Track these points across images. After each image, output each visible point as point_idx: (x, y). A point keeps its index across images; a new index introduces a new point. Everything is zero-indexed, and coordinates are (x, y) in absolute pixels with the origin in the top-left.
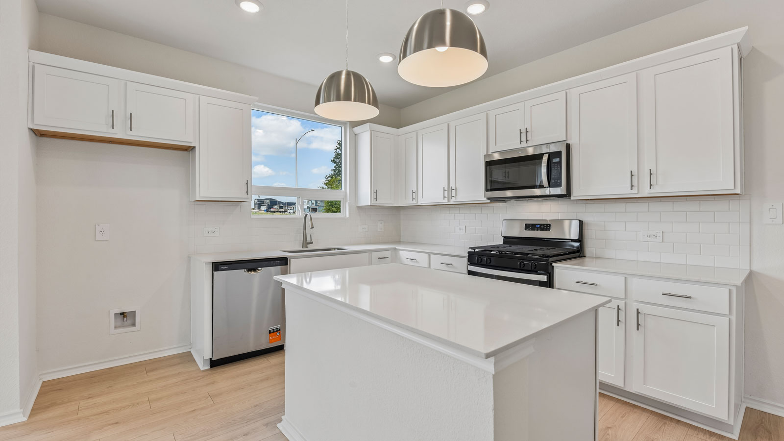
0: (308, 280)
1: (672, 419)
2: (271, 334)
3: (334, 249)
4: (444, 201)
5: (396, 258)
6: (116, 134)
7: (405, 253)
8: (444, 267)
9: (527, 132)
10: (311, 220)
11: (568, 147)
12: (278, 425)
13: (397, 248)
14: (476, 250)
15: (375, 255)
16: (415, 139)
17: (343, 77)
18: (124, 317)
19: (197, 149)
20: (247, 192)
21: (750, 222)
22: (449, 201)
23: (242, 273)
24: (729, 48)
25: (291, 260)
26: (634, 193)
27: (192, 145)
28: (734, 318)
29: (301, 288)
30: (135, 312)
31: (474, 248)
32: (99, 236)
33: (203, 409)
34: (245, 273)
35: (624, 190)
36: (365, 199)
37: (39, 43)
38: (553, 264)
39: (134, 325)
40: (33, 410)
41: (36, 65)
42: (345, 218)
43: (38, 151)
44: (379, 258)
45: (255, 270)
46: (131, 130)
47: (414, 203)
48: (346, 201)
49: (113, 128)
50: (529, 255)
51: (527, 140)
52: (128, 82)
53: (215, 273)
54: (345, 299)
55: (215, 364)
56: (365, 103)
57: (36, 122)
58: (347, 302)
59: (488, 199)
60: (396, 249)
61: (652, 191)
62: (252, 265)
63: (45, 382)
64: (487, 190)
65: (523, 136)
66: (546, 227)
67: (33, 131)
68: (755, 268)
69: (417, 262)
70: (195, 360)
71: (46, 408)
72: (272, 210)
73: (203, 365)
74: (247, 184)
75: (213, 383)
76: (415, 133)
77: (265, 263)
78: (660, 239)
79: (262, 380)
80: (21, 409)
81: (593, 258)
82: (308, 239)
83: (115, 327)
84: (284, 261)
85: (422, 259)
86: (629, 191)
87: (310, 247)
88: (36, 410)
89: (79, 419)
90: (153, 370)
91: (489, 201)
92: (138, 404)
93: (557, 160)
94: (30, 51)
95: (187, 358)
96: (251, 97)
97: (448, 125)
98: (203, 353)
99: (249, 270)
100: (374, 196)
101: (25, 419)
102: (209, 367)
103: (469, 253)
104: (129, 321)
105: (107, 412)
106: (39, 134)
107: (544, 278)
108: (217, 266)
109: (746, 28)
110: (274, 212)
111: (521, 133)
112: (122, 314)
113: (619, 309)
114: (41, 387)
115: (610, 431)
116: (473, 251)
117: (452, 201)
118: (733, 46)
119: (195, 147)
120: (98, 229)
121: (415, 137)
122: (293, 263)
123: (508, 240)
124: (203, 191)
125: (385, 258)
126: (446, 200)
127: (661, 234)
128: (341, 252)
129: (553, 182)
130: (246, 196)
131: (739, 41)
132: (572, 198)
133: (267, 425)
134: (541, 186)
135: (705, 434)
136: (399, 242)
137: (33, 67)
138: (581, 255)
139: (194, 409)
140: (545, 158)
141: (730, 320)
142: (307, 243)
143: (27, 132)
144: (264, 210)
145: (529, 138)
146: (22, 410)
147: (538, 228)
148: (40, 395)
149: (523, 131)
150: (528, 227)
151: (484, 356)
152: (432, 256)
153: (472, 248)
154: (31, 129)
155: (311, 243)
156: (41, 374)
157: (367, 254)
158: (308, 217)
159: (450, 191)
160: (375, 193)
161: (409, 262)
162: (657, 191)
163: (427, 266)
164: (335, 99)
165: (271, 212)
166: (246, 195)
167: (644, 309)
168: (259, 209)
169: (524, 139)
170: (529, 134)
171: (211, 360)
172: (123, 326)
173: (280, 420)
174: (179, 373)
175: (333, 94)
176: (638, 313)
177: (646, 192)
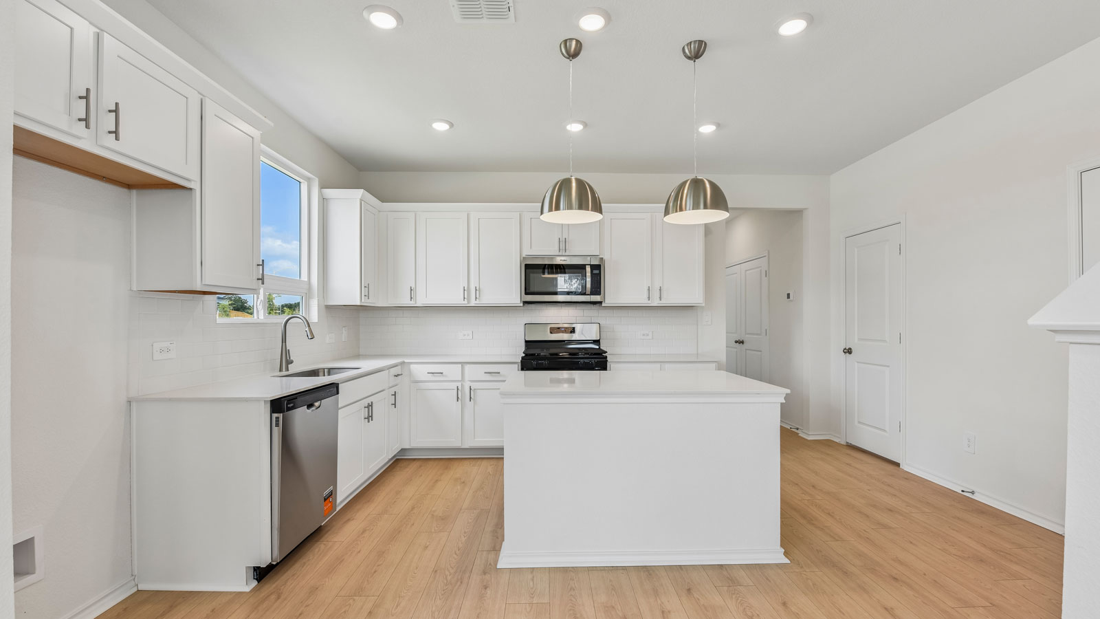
4: (463, 302)
7: (422, 366)
8: (487, 377)
9: (565, 242)
13: (403, 361)
16: (413, 222)
19: (197, 194)
20: (261, 279)
21: (697, 324)
22: (468, 303)
25: (341, 386)
27: (190, 186)
35: (642, 300)
44: (395, 376)
45: (312, 406)
47: (412, 303)
48: (311, 298)
51: (566, 249)
61: (659, 302)
62: (312, 398)
64: (522, 294)
65: (562, 245)
66: (570, 330)
69: (444, 376)
74: (263, 265)
76: (412, 214)
77: (322, 394)
85: (450, 372)
86: (647, 301)
91: (525, 304)
93: (597, 272)
97: (468, 214)
99: (308, 407)
100: (365, 292)
102: (256, 581)
111: (560, 241)
117: (474, 303)
121: (413, 219)
125: (399, 375)
126: (466, 302)
127: (651, 334)
129: (594, 290)
132: (603, 305)
140: (588, 269)
142: (287, 363)
147: (563, 331)
149: (563, 240)
150: (553, 331)
152: (467, 366)
157: (387, 372)
159: (473, 292)
160: (365, 289)
161: (430, 377)
162: (664, 302)
163: (460, 378)
166: (259, 284)
170: (567, 244)
177: (656, 303)
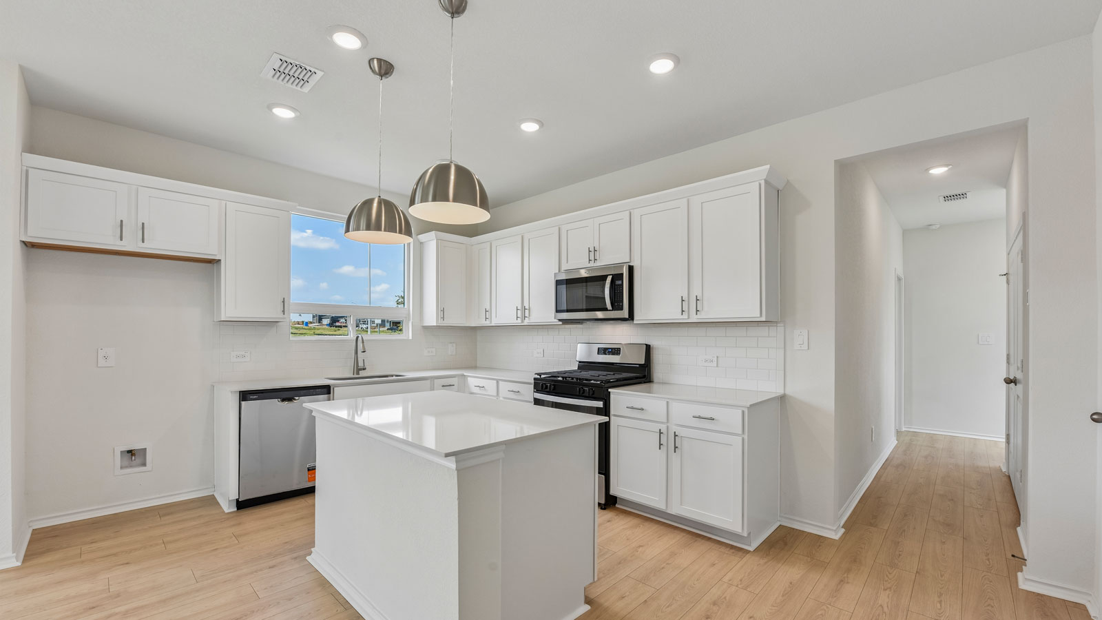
0: (359, 413)
1: (703, 537)
2: (310, 472)
3: (392, 376)
4: (517, 322)
5: (463, 387)
6: (124, 246)
7: (474, 380)
8: (512, 395)
9: (595, 250)
10: (363, 342)
11: (631, 269)
12: (307, 558)
13: (465, 374)
14: (543, 376)
15: (439, 382)
16: (489, 251)
17: (375, 205)
18: (132, 455)
19: (223, 262)
20: (284, 311)
21: (785, 348)
22: (522, 322)
23: (275, 403)
24: (757, 183)
25: (335, 388)
26: (684, 318)
27: (217, 258)
28: (746, 437)
29: (352, 423)
30: (146, 449)
31: (540, 374)
32: (102, 362)
33: (226, 547)
34: (279, 403)
35: (677, 315)
36: (431, 319)
37: (31, 146)
38: (609, 390)
39: (144, 464)
40: (25, 556)
41: (30, 170)
42: (408, 340)
43: (28, 263)
44: (443, 386)
45: (290, 399)
46: (143, 242)
47: (487, 323)
48: (409, 320)
49: (121, 240)
50: (592, 382)
51: (595, 260)
52: (140, 188)
53: (243, 403)
54: (407, 435)
55: (243, 505)
56: (396, 232)
57: (29, 234)
58: (410, 440)
59: (560, 320)
60: (463, 375)
61: (699, 316)
62: (288, 394)
63: (36, 529)
64: (557, 311)
65: (592, 254)
66: (616, 351)
67: (24, 243)
68: (788, 392)
69: (485, 390)
70: (218, 503)
71: (42, 553)
72: (337, 324)
73: (228, 507)
74: (284, 302)
75: (240, 524)
76: (489, 243)
77: (302, 392)
78: (715, 364)
79: (297, 520)
80: (13, 553)
81: (659, 383)
82: (361, 364)
83: (121, 468)
84: (325, 390)
85: (490, 386)
86: (681, 316)
87: (362, 373)
88: (28, 556)
89: (83, 562)
90: (168, 514)
91: (561, 323)
92: (151, 546)
93: (620, 282)
94: (23, 153)
95: (211, 501)
96: (289, 203)
97: (522, 237)
98: (228, 493)
99: (283, 400)
100: (441, 314)
101: (19, 564)
102: (236, 509)
103: (535, 379)
104: (138, 460)
105: (115, 555)
106: (29, 246)
107: (600, 404)
108: (245, 396)
109: (768, 166)
110: (341, 327)
111: (590, 251)
112: (130, 452)
113: (661, 433)
114: (32, 535)
115: (640, 549)
116: (539, 377)
117: (526, 322)
118: (760, 182)
119: (220, 260)
120: (101, 354)
121: (489, 248)
122: (337, 391)
123: (584, 366)
124: (229, 311)
125: (450, 385)
126: (519, 320)
127: (715, 359)
128: (400, 379)
129: (617, 304)
130: (281, 316)
131: (765, 177)
132: (635, 322)
133: (296, 558)
134: (606, 309)
135: (727, 547)
136: (474, 367)
137: (27, 171)
138: (647, 380)
139: (215, 548)
140: (609, 279)
141: (743, 439)
142: (358, 369)
143: (18, 244)
144: (327, 325)
145: (597, 257)
146: (15, 554)
147: (609, 352)
148: (31, 542)
149: (592, 249)
150: (601, 351)
151: (444, 455)
152: (500, 382)
153: (538, 374)
154: (23, 242)
155: (364, 369)
156: (31, 521)
157: (428, 382)
158: (360, 339)
159: (524, 310)
160: (442, 312)
161: (476, 390)
162: (704, 316)
163: (495, 394)
164: (364, 228)
165: (336, 327)
166: (282, 314)
167: (680, 431)
168: (319, 322)
169: (592, 258)
170: (597, 253)
171: (237, 500)
172: (131, 467)
173: (310, 554)
174: (199, 516)
175: (363, 223)
176: (675, 436)
177: (694, 318)
